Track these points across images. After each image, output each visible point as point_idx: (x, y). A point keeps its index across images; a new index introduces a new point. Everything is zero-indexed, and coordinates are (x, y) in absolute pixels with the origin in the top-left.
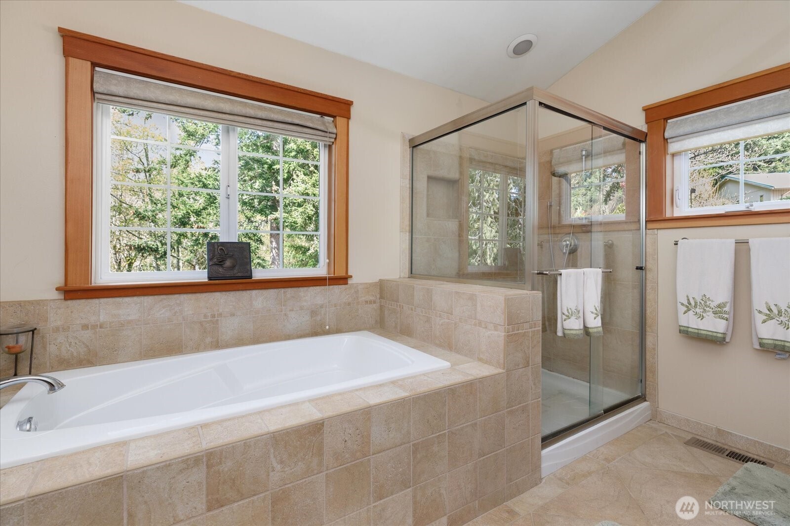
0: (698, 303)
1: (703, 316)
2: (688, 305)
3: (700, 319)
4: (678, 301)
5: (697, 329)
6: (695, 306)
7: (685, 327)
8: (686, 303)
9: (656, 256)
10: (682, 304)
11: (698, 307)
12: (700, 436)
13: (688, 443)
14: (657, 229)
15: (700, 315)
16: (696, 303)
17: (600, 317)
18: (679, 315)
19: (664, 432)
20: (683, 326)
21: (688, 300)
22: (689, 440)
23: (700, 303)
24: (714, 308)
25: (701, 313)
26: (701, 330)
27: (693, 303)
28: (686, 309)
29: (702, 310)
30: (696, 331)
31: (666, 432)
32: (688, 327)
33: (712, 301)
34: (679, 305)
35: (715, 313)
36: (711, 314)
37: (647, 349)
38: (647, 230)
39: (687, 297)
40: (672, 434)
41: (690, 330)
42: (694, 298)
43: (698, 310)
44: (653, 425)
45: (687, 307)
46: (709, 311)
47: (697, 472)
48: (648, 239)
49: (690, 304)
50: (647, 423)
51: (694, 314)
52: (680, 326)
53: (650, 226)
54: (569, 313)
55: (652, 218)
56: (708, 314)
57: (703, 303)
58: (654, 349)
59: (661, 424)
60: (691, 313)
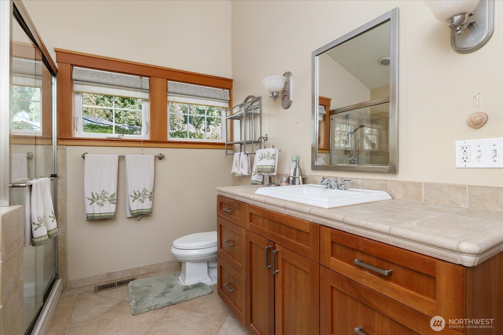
0: (100, 196)
1: (103, 204)
2: (93, 199)
3: (101, 206)
4: (86, 197)
5: (100, 214)
6: (98, 199)
7: (91, 214)
8: (91, 197)
9: (65, 166)
10: (89, 199)
11: (99, 199)
12: (98, 283)
13: (95, 292)
14: (66, 145)
15: (101, 204)
16: (98, 197)
17: (55, 219)
18: (86, 206)
19: (77, 294)
20: (89, 214)
21: (93, 195)
22: (95, 289)
23: (101, 196)
24: (109, 198)
25: (102, 203)
26: (102, 213)
27: (96, 197)
28: (91, 201)
29: (102, 201)
30: (99, 215)
31: (79, 293)
32: (94, 214)
33: (108, 194)
34: (86, 200)
35: (110, 201)
36: (107, 202)
37: (58, 238)
38: (58, 146)
39: (92, 193)
40: (83, 292)
41: (95, 215)
42: (96, 193)
43: (100, 201)
44: (67, 294)
45: (92, 200)
46: (106, 200)
47: (114, 304)
48: (58, 153)
49: (94, 198)
50: (62, 295)
51: (97, 204)
52: (87, 214)
53: (61, 142)
54: (39, 221)
55: (63, 137)
56: (105, 202)
57: (102, 195)
58: (65, 237)
59: (71, 290)
60: (95, 203)
